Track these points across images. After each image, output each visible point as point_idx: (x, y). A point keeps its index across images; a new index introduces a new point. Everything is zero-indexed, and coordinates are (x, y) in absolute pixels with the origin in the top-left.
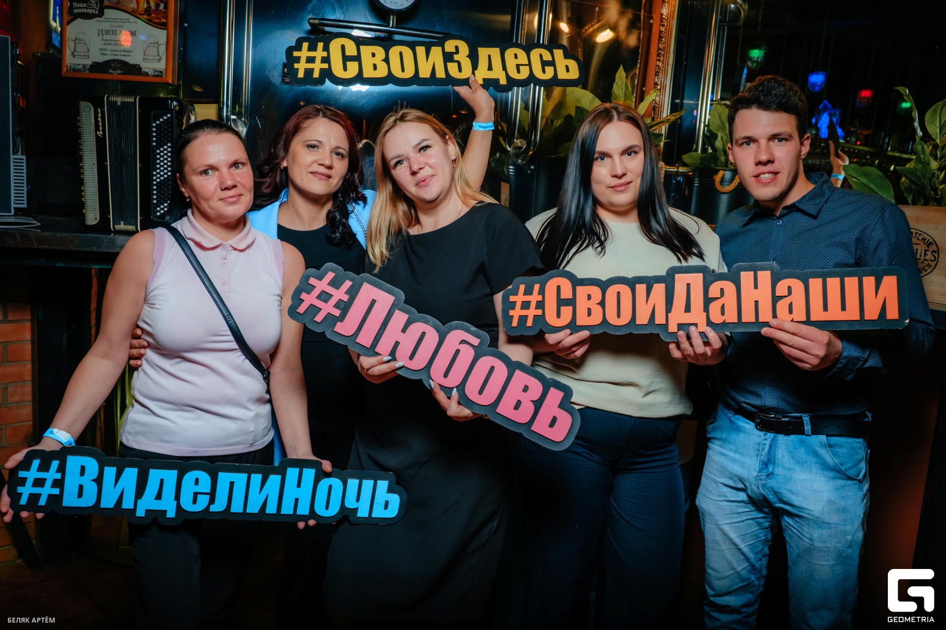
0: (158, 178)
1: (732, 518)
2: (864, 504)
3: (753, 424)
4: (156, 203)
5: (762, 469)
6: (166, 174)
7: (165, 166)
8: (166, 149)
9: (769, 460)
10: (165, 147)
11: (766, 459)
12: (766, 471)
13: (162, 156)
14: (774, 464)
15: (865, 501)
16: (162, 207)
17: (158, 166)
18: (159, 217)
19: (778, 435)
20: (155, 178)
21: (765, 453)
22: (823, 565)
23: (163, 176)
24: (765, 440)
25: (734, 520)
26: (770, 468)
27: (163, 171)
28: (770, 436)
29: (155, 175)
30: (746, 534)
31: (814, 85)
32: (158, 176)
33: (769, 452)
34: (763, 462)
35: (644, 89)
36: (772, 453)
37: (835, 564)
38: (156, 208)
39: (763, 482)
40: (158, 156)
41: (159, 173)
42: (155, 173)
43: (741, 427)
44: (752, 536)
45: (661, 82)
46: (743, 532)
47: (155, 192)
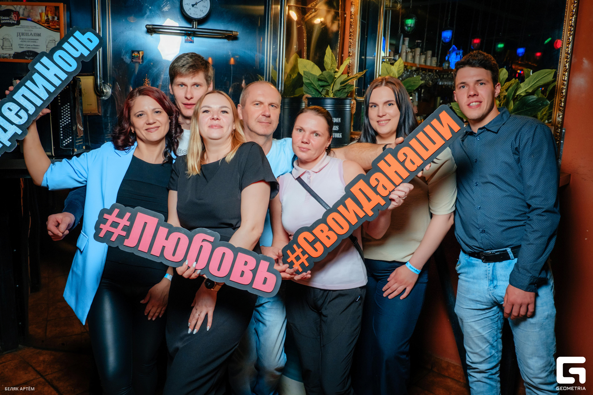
0: (63, 124)
1: (475, 318)
2: (552, 293)
3: (481, 260)
4: (63, 139)
5: (490, 284)
6: (68, 121)
7: (67, 117)
8: (67, 107)
9: (493, 278)
10: (66, 105)
11: (491, 278)
12: (493, 285)
13: (65, 111)
14: (497, 280)
15: (553, 290)
16: (66, 140)
17: (63, 117)
18: (65, 147)
19: (496, 263)
20: (61, 124)
21: (490, 275)
22: (533, 332)
23: (66, 122)
24: (489, 267)
25: (477, 319)
26: (495, 282)
27: (65, 119)
28: (492, 264)
29: (61, 122)
30: (485, 326)
31: (445, 38)
32: (63, 122)
33: (493, 274)
34: (490, 280)
35: (343, 55)
36: (494, 274)
37: (540, 330)
38: (63, 141)
39: (492, 291)
40: (62, 111)
41: (63, 121)
42: (61, 121)
43: (474, 264)
44: (488, 327)
45: (352, 52)
46: (483, 325)
47: (61, 132)
